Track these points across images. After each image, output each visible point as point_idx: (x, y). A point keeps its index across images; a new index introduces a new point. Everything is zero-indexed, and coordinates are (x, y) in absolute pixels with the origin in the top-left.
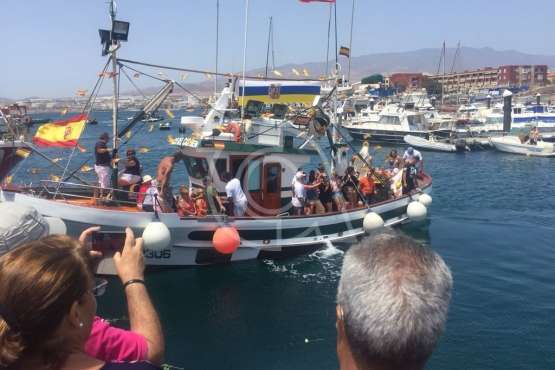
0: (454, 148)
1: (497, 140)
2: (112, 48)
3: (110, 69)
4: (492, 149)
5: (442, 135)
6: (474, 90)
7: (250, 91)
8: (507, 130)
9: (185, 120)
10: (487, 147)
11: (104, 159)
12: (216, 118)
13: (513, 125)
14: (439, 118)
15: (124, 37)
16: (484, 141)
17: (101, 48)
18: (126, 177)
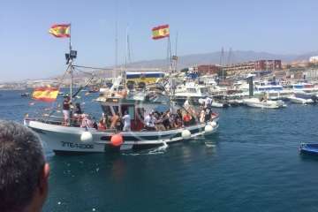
0: (222, 105)
1: (247, 100)
2: (70, 61)
3: (69, 70)
4: (245, 105)
5: (218, 98)
6: (242, 74)
7: (129, 77)
8: (251, 95)
9: (102, 90)
10: (242, 104)
11: (66, 107)
12: (115, 89)
13: (255, 93)
14: (219, 89)
15: (75, 57)
16: (240, 101)
17: (66, 61)
18: (76, 115)
